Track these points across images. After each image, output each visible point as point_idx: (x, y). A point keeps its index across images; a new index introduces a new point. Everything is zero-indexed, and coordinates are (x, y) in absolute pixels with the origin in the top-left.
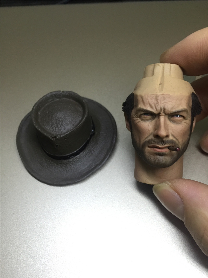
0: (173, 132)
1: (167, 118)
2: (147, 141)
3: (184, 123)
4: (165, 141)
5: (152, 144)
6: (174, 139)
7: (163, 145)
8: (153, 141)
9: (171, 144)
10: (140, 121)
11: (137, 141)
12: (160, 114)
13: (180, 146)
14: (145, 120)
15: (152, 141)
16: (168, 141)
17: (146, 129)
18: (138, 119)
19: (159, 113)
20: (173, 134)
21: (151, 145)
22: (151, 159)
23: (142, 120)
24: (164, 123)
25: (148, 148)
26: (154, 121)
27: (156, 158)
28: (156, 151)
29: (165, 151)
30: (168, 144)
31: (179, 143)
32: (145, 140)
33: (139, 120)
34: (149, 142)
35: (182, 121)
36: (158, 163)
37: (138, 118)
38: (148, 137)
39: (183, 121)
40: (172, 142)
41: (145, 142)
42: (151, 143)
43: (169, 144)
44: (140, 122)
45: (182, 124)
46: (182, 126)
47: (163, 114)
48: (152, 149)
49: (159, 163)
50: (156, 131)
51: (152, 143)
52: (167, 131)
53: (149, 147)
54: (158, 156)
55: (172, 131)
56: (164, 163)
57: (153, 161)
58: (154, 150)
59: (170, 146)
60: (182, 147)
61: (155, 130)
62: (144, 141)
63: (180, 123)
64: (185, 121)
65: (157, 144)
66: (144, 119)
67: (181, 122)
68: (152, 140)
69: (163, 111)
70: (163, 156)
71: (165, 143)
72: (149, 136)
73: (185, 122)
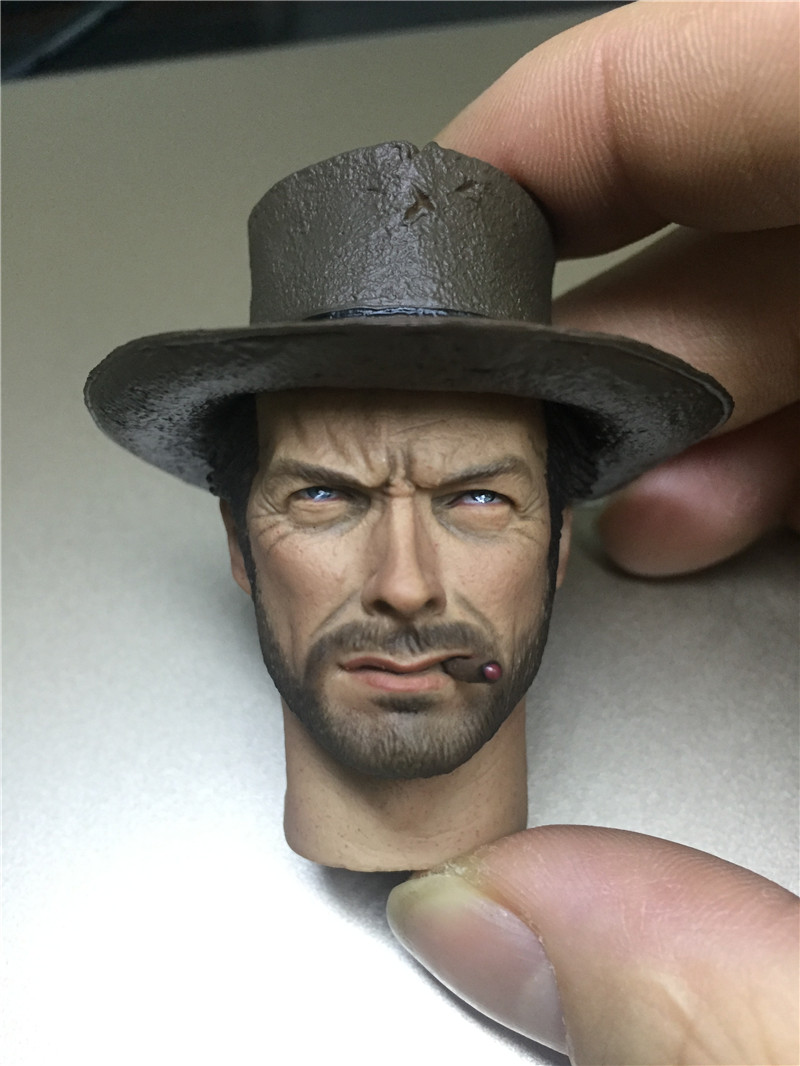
0: (463, 583)
1: (430, 511)
2: (330, 637)
3: (516, 536)
4: (425, 629)
5: (356, 650)
6: (472, 621)
7: (412, 651)
8: (363, 637)
9: (455, 647)
10: (291, 529)
11: (283, 638)
12: (392, 490)
13: (505, 657)
14: (314, 526)
15: (358, 636)
16: (437, 628)
17: (323, 572)
18: (277, 524)
19: (387, 484)
20: (464, 591)
21: (354, 656)
22: (355, 732)
23: (301, 525)
24: (410, 534)
25: (341, 677)
26: (360, 526)
27: (380, 727)
28: (382, 687)
29: (427, 685)
30: (439, 648)
31: (497, 638)
32: (320, 634)
33: (284, 525)
34: (340, 640)
35: (507, 524)
36: (394, 754)
37: (280, 518)
38: (332, 616)
39: (510, 526)
40: (460, 633)
41: (322, 641)
42: (351, 644)
43: (446, 647)
44: (288, 539)
45: (507, 540)
46: (509, 552)
47: (406, 488)
48: (361, 676)
49: (401, 753)
50: (374, 577)
51: (358, 645)
52: (429, 577)
53: (342, 667)
54: (393, 718)
55: (461, 577)
56: (427, 753)
57: (366, 748)
58: (369, 683)
59: (453, 658)
60: (513, 664)
61: (372, 573)
62: (316, 640)
63: (495, 536)
64: (520, 524)
65: (385, 649)
66: (309, 518)
67: (502, 528)
68: (355, 627)
69: (401, 471)
70: (416, 712)
71: (422, 643)
72: (340, 607)
73: (519, 531)
